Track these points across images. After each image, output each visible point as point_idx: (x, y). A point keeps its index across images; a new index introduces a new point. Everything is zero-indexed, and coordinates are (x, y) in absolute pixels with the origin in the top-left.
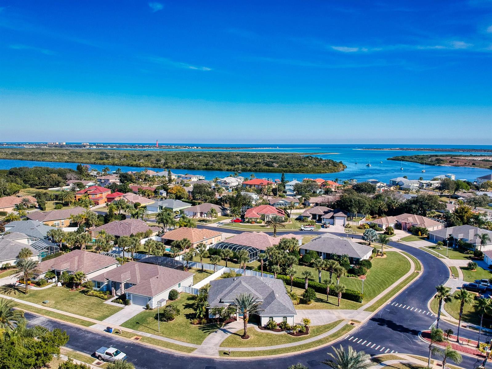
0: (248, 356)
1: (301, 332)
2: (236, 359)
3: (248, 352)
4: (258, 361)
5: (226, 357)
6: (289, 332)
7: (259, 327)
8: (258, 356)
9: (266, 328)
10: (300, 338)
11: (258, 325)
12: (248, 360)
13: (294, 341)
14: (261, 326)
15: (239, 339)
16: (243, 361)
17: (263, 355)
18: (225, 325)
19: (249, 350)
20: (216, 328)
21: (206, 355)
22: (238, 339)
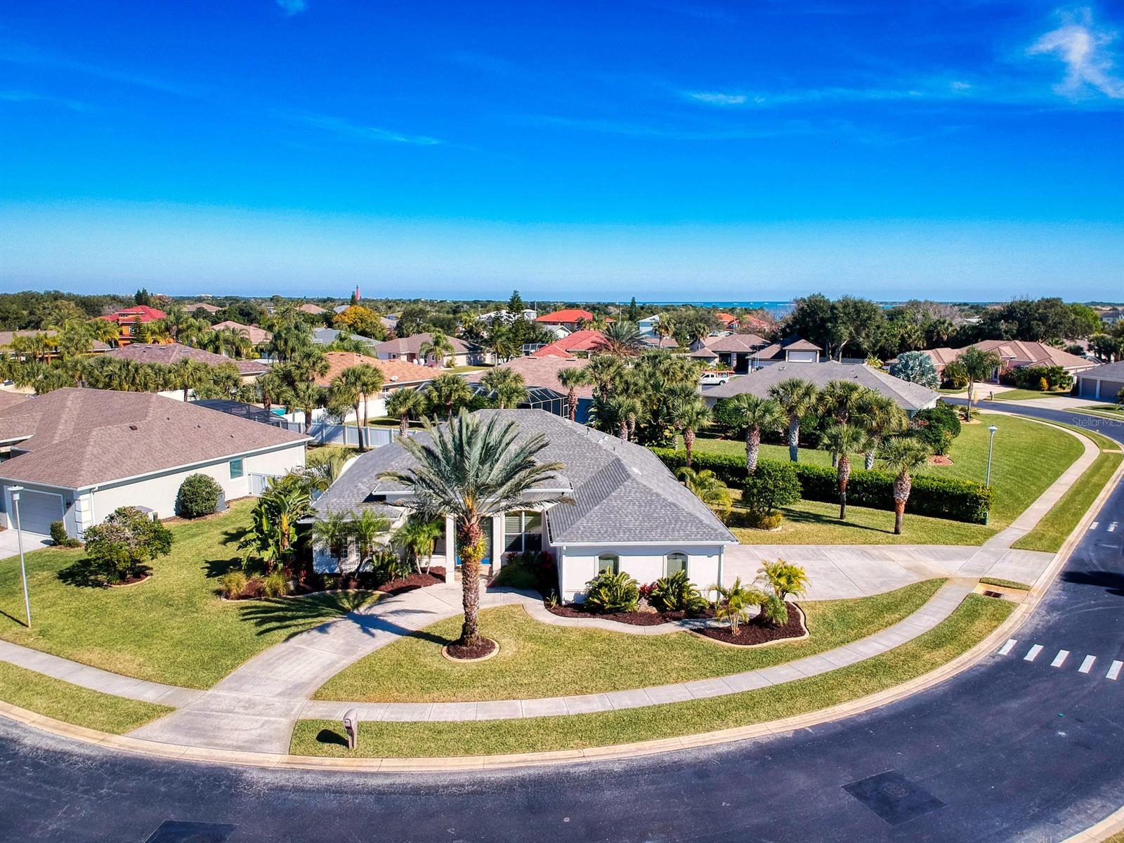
0: (467, 752)
1: (762, 626)
2: (387, 775)
3: (473, 727)
4: (523, 783)
5: (328, 761)
6: (698, 624)
7: (548, 606)
8: (532, 747)
9: (584, 606)
10: (766, 652)
11: (544, 599)
12: (462, 779)
13: (735, 665)
14: (559, 601)
15: (436, 657)
16: (431, 781)
17: (563, 747)
18: (381, 600)
19: (482, 717)
20: (330, 610)
21: (208, 745)
22: (428, 660)
